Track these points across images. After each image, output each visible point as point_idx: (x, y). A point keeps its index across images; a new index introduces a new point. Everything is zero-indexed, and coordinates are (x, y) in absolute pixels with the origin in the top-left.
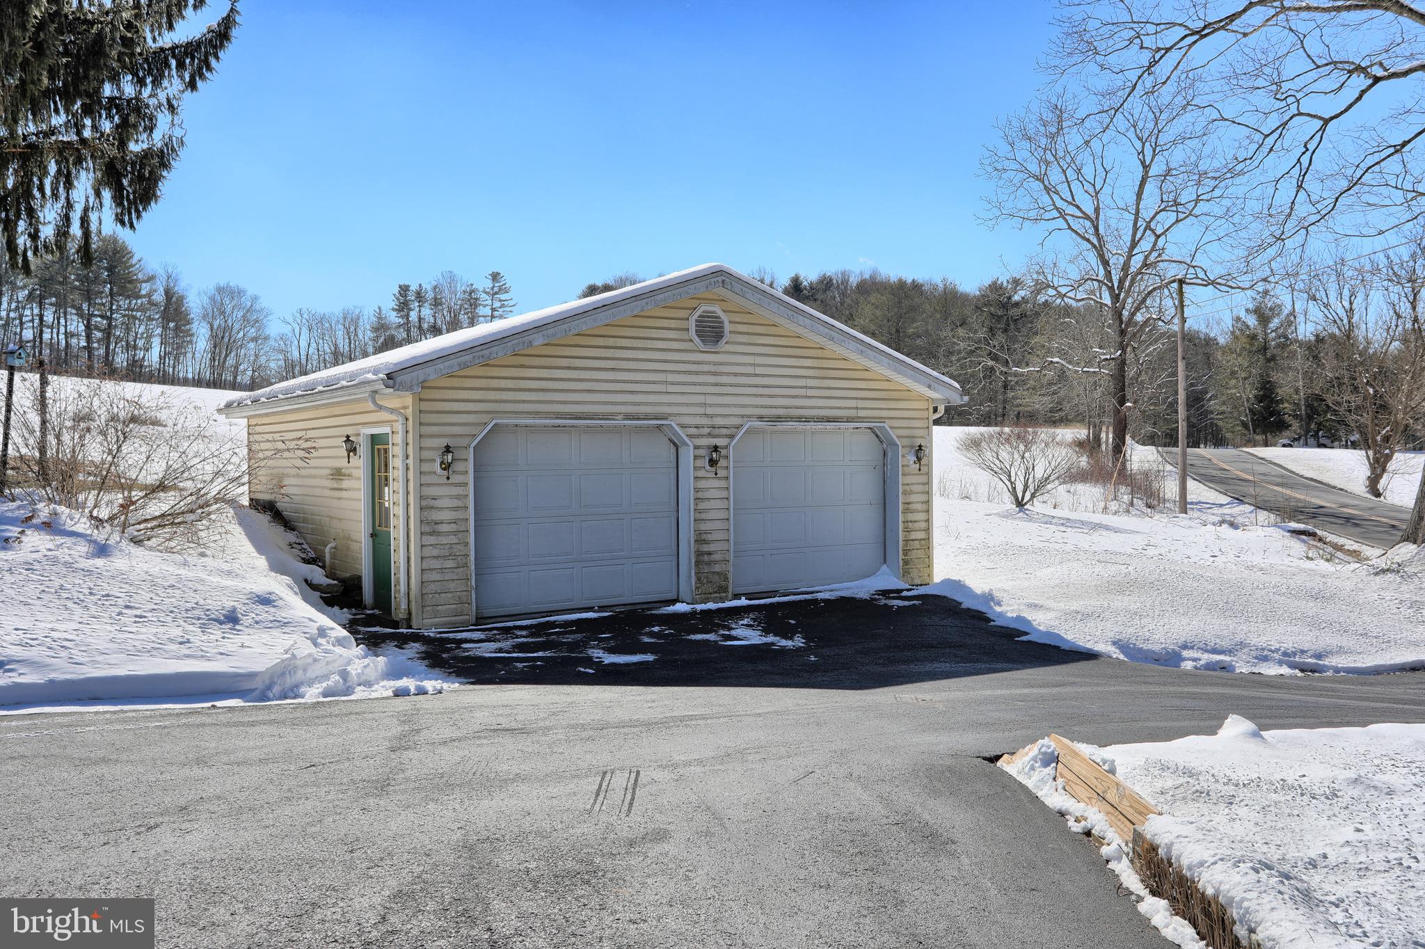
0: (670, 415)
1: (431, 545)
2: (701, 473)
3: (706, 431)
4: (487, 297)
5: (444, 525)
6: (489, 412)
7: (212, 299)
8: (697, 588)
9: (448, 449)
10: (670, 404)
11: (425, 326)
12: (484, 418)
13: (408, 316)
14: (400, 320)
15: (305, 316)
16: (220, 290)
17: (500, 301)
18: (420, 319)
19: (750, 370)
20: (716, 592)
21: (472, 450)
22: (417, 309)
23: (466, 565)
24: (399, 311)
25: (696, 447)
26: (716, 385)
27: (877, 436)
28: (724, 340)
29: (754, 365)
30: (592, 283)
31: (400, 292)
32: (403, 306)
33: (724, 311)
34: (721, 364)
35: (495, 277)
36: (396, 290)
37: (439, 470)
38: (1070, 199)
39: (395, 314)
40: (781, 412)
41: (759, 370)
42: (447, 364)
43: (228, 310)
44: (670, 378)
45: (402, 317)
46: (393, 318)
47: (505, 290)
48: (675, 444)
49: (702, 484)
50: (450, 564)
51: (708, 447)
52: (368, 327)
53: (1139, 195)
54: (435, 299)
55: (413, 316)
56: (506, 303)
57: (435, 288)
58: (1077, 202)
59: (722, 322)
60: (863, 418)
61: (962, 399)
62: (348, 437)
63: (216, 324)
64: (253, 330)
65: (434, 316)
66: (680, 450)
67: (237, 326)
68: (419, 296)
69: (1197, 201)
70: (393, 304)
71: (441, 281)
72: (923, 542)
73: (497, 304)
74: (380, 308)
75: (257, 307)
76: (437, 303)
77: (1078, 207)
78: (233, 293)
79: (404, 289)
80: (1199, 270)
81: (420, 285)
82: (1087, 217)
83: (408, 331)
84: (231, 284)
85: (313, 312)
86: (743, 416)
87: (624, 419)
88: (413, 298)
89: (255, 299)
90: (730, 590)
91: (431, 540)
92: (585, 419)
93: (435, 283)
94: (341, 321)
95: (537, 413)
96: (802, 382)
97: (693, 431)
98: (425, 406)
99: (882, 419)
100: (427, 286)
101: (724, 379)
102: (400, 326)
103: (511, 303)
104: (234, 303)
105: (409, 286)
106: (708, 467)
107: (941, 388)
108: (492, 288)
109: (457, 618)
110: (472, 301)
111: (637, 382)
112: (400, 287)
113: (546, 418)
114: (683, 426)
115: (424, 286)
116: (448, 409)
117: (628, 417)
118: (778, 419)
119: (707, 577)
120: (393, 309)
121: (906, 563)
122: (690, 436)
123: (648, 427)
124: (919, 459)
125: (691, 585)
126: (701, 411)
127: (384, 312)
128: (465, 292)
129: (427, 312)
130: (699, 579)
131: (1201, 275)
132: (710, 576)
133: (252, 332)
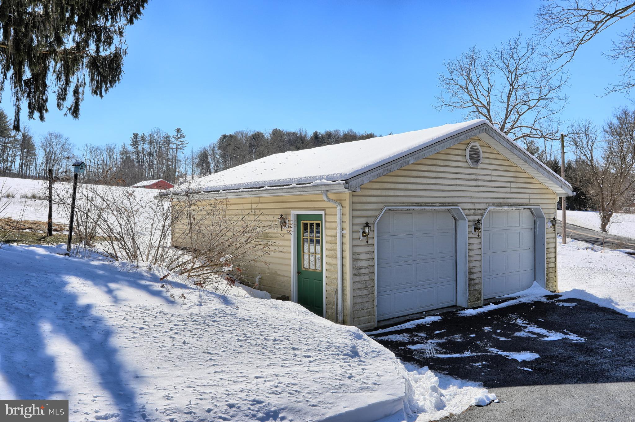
0: (458, 203)
1: (357, 282)
2: (471, 235)
3: (472, 211)
4: (175, 140)
5: (363, 270)
6: (382, 203)
7: (47, 139)
8: (469, 299)
9: (367, 225)
10: (458, 197)
11: (145, 152)
12: (381, 206)
13: (137, 148)
14: (134, 150)
15: (89, 147)
16: (50, 134)
17: (181, 141)
18: (143, 149)
19: (488, 178)
20: (476, 301)
21: (376, 225)
22: (142, 145)
23: (373, 293)
24: (133, 145)
25: (469, 221)
26: (476, 186)
27: (532, 213)
28: (481, 161)
29: (491, 175)
30: (224, 134)
31: (134, 137)
32: (135, 143)
33: (480, 146)
34: (478, 175)
35: (178, 130)
36: (132, 136)
37: (361, 237)
38: (477, 98)
39: (131, 147)
40: (501, 201)
41: (494, 178)
42: (372, 174)
43: (54, 144)
44: (460, 182)
45: (135, 148)
46: (131, 149)
47: (182, 136)
48: (455, 220)
49: (472, 241)
50: (366, 292)
51: (474, 221)
52: (118, 153)
53: (509, 97)
54: (151, 140)
55: (140, 148)
56: (183, 142)
57: (150, 135)
58: (480, 100)
59: (479, 152)
60: (532, 203)
61: (573, 194)
62: (281, 216)
63: (48, 150)
64: (66, 153)
65: (150, 148)
66: (457, 221)
67: (58, 152)
68: (143, 139)
69: (539, 99)
70: (131, 142)
71: (153, 132)
72: (553, 269)
73: (179, 143)
74: (124, 144)
75: (68, 142)
76: (151, 142)
77: (480, 102)
78: (57, 136)
79: (136, 135)
80: (538, 131)
81: (143, 134)
82: (484, 107)
83: (138, 155)
84: (56, 132)
85: (93, 145)
86: (486, 203)
87: (440, 206)
88: (140, 140)
89: (67, 139)
90: (482, 299)
91: (357, 279)
92: (424, 206)
93: (150, 133)
94: (106, 150)
95: (403, 203)
96: (508, 185)
97: (467, 212)
98: (356, 199)
99: (538, 204)
100: (147, 134)
101: (480, 183)
102: (133, 153)
103: (186, 142)
104: (57, 140)
105: (138, 134)
106: (473, 232)
107: (566, 188)
108: (177, 136)
109: (369, 324)
110: (167, 141)
111: (445, 185)
112: (134, 134)
113: (407, 206)
114: (463, 209)
115: (145, 134)
116: (365, 201)
117: (443, 204)
118: (500, 205)
119: (473, 293)
120: (131, 145)
121: (547, 280)
122: (466, 215)
123: (444, 209)
124: (554, 225)
125: (467, 298)
126: (470, 200)
127: (126, 146)
128: (164, 137)
129: (146, 146)
130: (470, 294)
131: (539, 133)
132: (474, 292)
133: (66, 155)
